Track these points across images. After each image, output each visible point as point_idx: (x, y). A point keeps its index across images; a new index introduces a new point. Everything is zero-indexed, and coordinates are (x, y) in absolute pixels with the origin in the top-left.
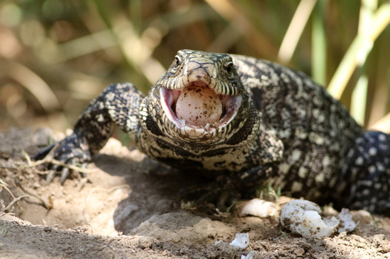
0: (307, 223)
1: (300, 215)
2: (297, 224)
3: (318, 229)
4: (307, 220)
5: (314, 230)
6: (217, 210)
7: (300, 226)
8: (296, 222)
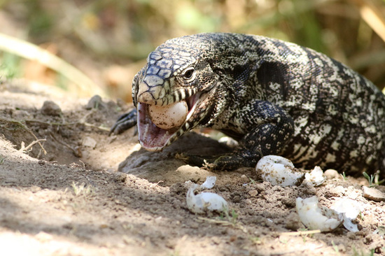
0: (274, 174)
1: (269, 167)
2: (267, 174)
3: (283, 179)
4: (274, 171)
5: (280, 180)
6: (205, 161)
7: (269, 176)
8: (266, 172)
